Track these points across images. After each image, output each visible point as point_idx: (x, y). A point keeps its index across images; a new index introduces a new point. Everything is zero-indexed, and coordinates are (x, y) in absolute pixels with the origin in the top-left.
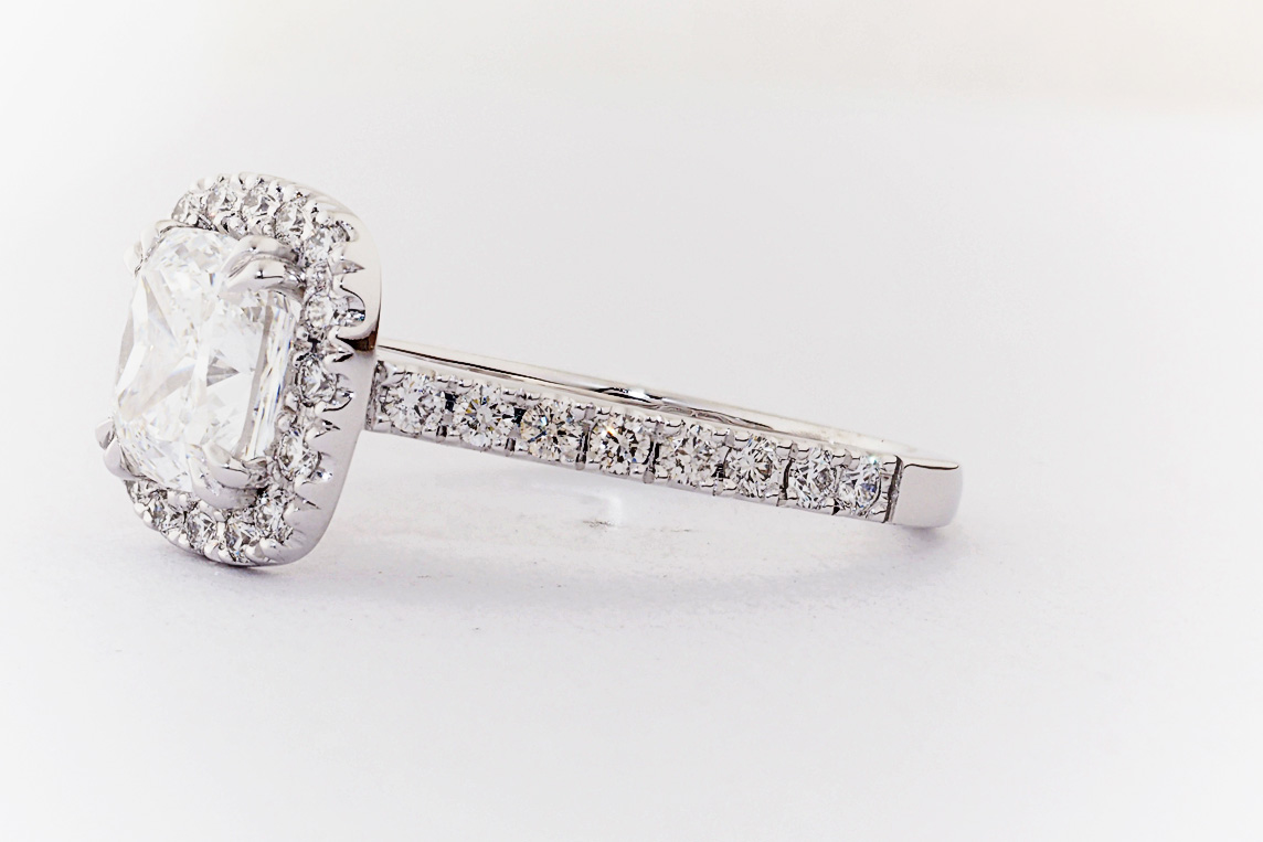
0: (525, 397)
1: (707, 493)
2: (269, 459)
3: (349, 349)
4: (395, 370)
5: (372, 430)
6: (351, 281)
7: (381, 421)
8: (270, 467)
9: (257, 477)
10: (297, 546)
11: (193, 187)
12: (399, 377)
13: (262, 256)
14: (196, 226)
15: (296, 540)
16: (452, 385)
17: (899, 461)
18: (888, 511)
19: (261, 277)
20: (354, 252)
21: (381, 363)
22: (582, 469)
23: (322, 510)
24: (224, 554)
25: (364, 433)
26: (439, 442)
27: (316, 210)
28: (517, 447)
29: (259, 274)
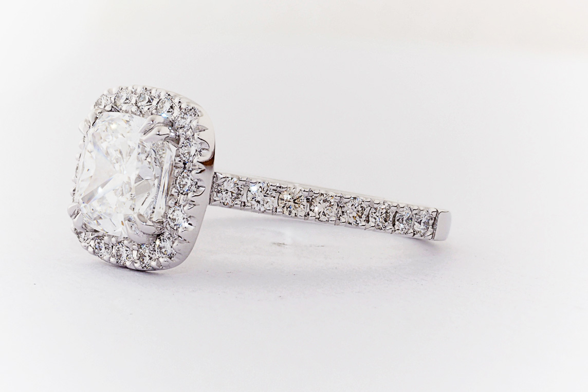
0: (280, 187)
1: (362, 229)
2: (164, 220)
3: (203, 167)
4: (221, 176)
5: (212, 205)
6: (203, 135)
7: (215, 201)
8: (164, 224)
9: (160, 229)
10: (177, 260)
11: (106, 93)
12: (224, 180)
13: (159, 124)
14: (111, 111)
15: (177, 258)
16: (247, 182)
17: (437, 211)
18: (433, 234)
19: (159, 135)
20: (203, 121)
21: (215, 173)
22: (307, 219)
23: (189, 243)
24: (138, 265)
25: (209, 206)
26: (241, 209)
27: (180, 102)
28: (278, 210)
29: (158, 133)
